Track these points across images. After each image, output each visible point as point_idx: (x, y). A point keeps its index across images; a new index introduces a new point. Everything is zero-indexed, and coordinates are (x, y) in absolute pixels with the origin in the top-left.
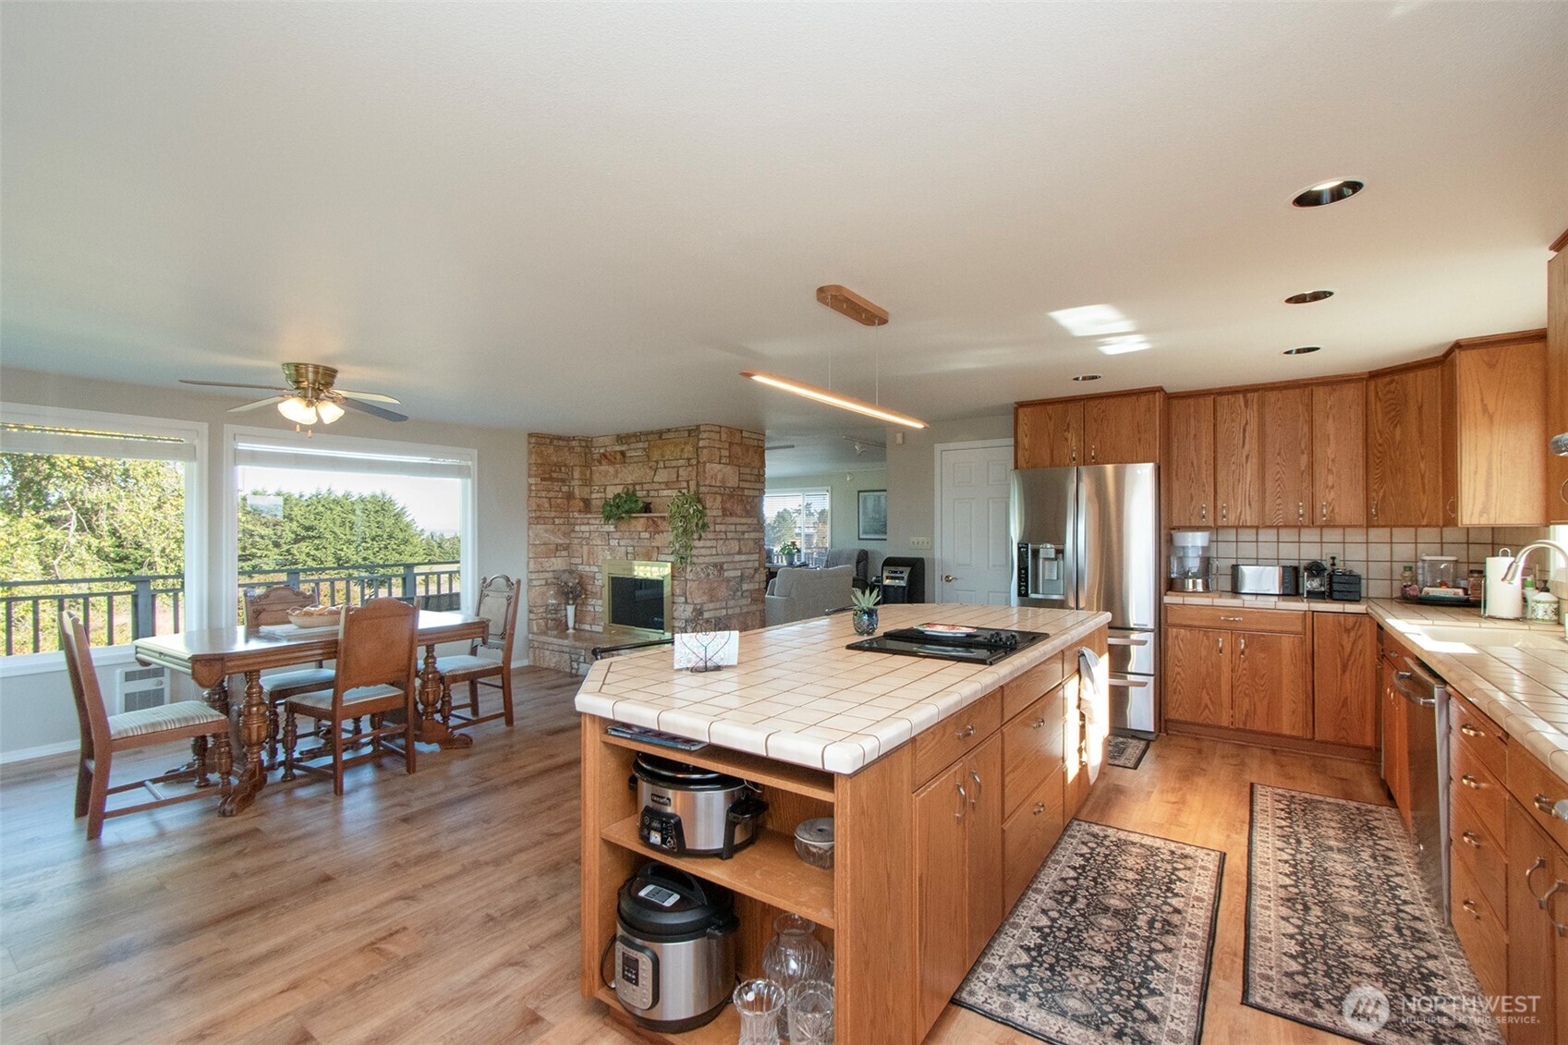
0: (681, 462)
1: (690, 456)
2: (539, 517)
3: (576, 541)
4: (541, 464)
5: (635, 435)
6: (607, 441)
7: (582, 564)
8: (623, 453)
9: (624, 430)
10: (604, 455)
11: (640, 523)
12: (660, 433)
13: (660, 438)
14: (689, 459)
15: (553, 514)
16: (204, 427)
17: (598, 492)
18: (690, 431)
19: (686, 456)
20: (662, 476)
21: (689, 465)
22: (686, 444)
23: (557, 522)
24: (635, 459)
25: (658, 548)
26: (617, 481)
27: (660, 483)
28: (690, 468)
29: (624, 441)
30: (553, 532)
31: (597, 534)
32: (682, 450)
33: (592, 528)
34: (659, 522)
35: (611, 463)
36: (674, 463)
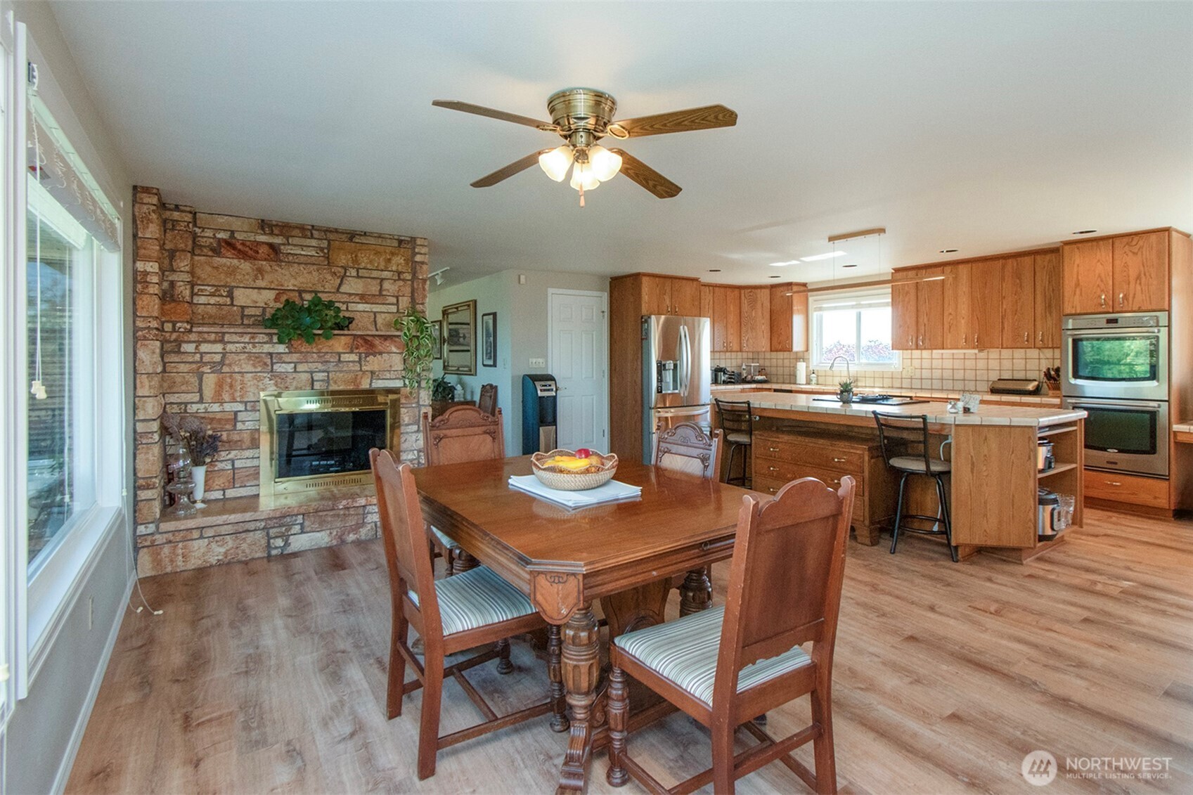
0: (385, 274)
1: (400, 269)
3: (183, 368)
5: (302, 228)
6: (236, 224)
7: (201, 401)
8: (271, 246)
9: (275, 217)
10: (229, 244)
11: (339, 343)
12: (352, 235)
13: (351, 240)
14: (399, 273)
17: (212, 295)
18: (400, 242)
19: (394, 268)
20: (353, 286)
21: (399, 279)
22: (393, 254)
24: (302, 259)
25: (372, 373)
26: (260, 283)
27: (350, 294)
28: (401, 283)
29: (276, 231)
31: (243, 356)
32: (389, 260)
33: (230, 347)
34: (377, 342)
35: (243, 255)
36: (375, 274)
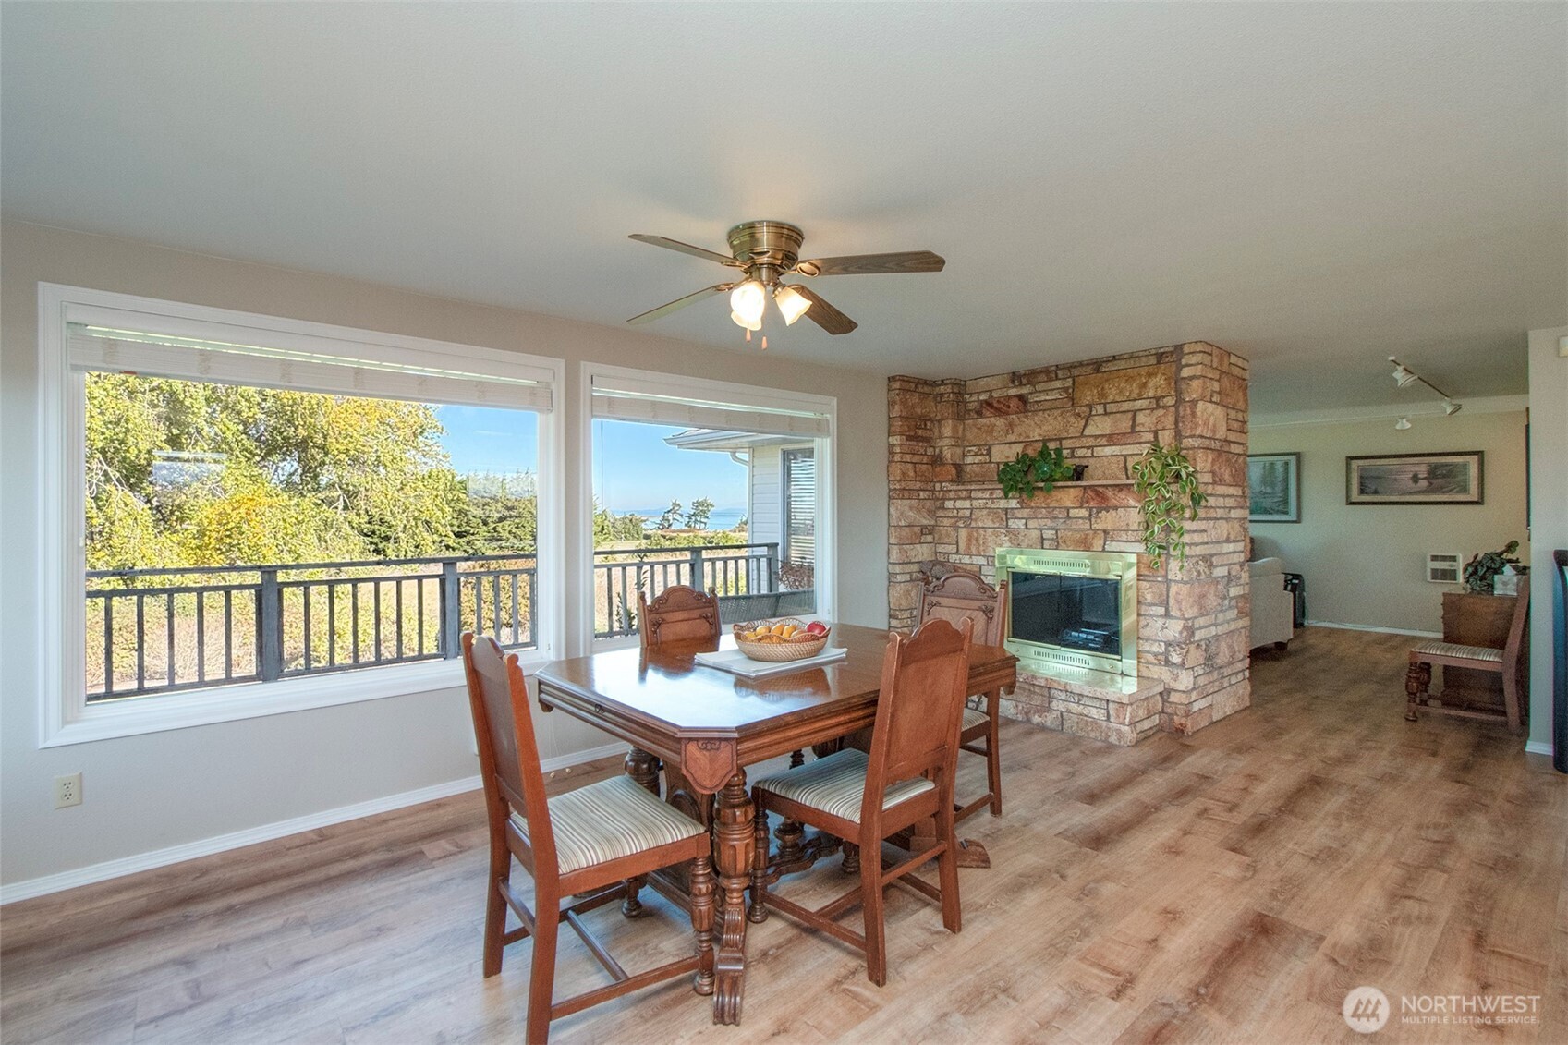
0: (1138, 404)
1: (1159, 393)
2: (904, 489)
3: (946, 522)
4: (907, 418)
5: (1046, 371)
6: (993, 383)
7: (957, 553)
8: (1021, 398)
9: (1022, 366)
10: (989, 404)
11: (1068, 496)
12: (1097, 365)
13: (1097, 371)
14: (1158, 399)
15: (918, 485)
16: (560, 365)
17: (976, 454)
18: (1160, 357)
19: (1151, 394)
20: (1100, 426)
21: (1158, 407)
22: (1150, 375)
23: (922, 497)
24: (1047, 405)
25: (1106, 532)
26: (1012, 438)
27: (1096, 437)
28: (1161, 412)
29: (1024, 381)
30: (918, 510)
31: (985, 512)
32: (1144, 385)
33: (976, 503)
34: (1110, 493)
35: (999, 412)
36: (1126, 406)
